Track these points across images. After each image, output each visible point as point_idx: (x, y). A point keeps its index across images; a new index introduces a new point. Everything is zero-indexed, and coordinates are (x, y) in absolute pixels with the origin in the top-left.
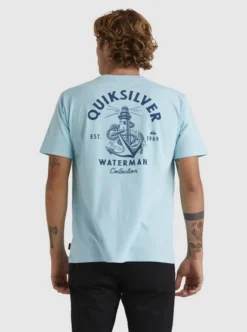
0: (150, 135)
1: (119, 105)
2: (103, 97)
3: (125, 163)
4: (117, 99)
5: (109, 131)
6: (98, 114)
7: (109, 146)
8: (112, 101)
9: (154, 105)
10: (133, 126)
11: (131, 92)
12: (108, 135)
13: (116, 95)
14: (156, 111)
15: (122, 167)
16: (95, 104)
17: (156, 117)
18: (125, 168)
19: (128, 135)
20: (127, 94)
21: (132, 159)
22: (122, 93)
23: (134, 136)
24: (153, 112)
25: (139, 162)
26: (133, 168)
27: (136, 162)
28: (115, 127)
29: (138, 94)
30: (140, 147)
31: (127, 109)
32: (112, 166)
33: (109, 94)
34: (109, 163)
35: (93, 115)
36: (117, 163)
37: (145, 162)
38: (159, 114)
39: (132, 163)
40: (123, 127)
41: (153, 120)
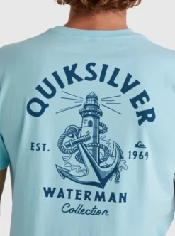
0: (133, 149)
1: (81, 89)
2: (55, 74)
3: (87, 197)
4: (79, 79)
5: (63, 138)
6: (44, 106)
7: (62, 164)
8: (70, 82)
9: (144, 94)
10: (105, 129)
11: (105, 67)
12: (60, 143)
13: (77, 72)
14: (147, 106)
15: (82, 202)
16: (39, 88)
17: (146, 116)
18: (88, 205)
19: (96, 146)
20: (98, 70)
21: (100, 190)
22: (88, 68)
23: (105, 149)
24: (141, 108)
25: (113, 198)
26: (101, 206)
27: (107, 197)
28: (73, 131)
29: (117, 71)
30: (116, 170)
31: (96, 98)
32: (66, 200)
33: (66, 69)
34: (61, 194)
35: (36, 107)
36: (73, 194)
37: (123, 197)
38: (152, 111)
39: (100, 197)
40: (87, 131)
41: (140, 122)
